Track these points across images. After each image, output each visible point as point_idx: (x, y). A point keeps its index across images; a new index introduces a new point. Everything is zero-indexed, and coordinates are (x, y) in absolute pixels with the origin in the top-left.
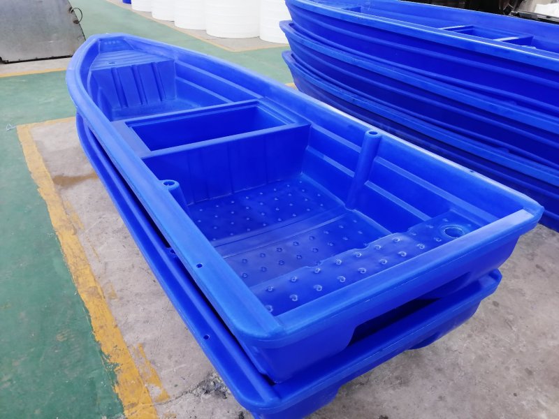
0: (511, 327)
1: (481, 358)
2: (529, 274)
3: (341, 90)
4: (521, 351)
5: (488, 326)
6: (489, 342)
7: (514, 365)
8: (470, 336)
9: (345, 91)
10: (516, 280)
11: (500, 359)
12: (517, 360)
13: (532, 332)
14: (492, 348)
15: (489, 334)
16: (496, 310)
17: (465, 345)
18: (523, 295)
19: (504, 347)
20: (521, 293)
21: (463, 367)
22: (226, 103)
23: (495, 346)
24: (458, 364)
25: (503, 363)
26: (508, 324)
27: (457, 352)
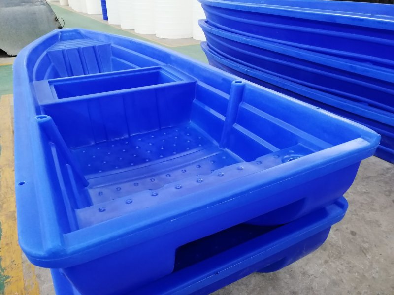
0: (365, 254)
1: (335, 283)
2: (386, 208)
3: (238, 65)
4: (373, 277)
5: (344, 253)
6: (344, 268)
7: (366, 290)
8: (326, 262)
9: (241, 66)
10: (374, 213)
11: (353, 284)
12: (369, 285)
13: (385, 260)
14: (346, 273)
15: (344, 260)
16: (353, 239)
17: (321, 270)
18: (379, 226)
19: (358, 273)
20: (377, 223)
21: (317, 291)
22: (135, 68)
23: (349, 272)
24: (312, 288)
25: (355, 288)
26: (363, 251)
27: (313, 277)
